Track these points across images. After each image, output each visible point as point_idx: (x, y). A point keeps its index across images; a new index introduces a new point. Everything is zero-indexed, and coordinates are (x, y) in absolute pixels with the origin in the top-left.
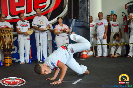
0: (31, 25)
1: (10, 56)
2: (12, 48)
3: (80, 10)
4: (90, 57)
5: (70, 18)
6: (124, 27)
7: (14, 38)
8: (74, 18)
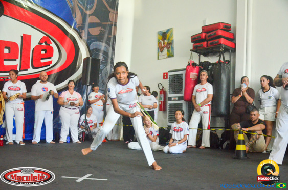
3: (100, 74)
5: (85, 83)
8: (90, 84)
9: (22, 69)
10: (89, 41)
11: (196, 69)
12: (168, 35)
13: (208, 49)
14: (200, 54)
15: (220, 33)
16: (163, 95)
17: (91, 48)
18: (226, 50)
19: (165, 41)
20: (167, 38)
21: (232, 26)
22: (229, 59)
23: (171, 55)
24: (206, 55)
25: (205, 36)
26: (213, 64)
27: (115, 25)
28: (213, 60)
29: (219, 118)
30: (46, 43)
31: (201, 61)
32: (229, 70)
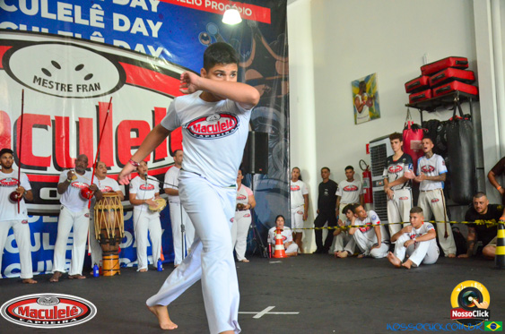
0: (161, 185)
1: (117, 253)
2: (121, 236)
3: (270, 155)
4: (292, 256)
5: (249, 171)
6: (365, 191)
7: (125, 214)
8: (257, 171)
11: (418, 134)
12: (368, 85)
13: (435, 100)
14: (421, 110)
15: (452, 72)
16: (368, 178)
18: (463, 99)
19: (365, 95)
20: (367, 90)
21: (469, 61)
22: (469, 113)
23: (375, 116)
24: (431, 110)
25: (428, 80)
26: (444, 123)
27: (287, 79)
28: (444, 116)
29: (462, 207)
31: (424, 120)
32: (472, 130)
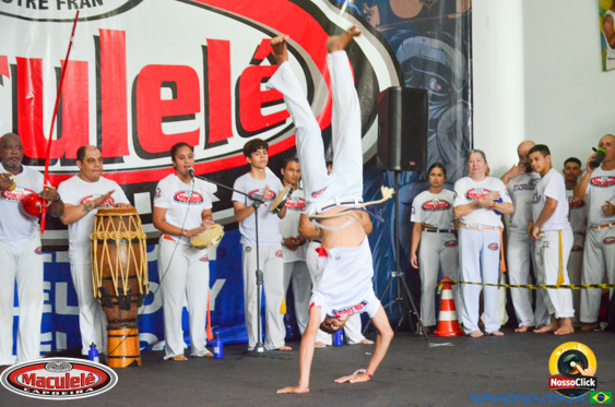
1: (132, 324)
2: (141, 291)
3: (432, 133)
7: (149, 250)
8: (405, 167)
9: (211, 140)
10: (394, 38)
17: (401, 58)
30: (271, 59)
